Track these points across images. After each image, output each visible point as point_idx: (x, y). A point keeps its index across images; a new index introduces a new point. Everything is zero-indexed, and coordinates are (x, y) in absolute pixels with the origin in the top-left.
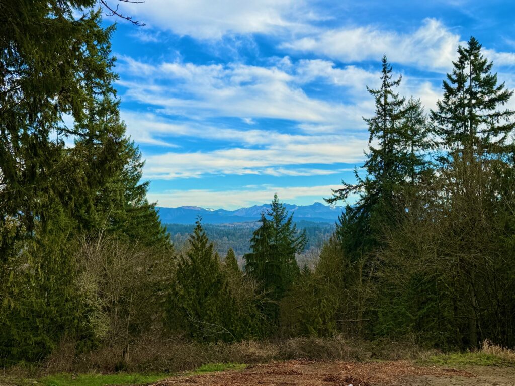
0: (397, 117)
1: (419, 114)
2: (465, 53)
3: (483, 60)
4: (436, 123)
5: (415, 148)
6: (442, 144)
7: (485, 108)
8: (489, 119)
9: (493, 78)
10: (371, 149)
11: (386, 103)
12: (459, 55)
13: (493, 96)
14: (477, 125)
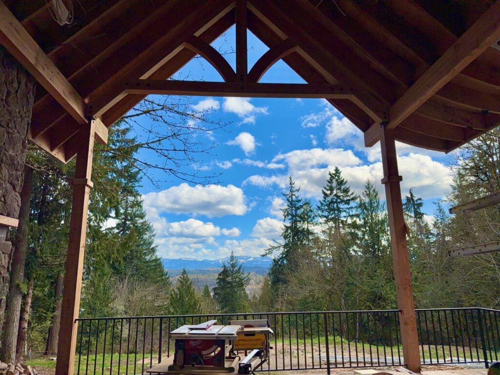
0: (298, 208)
1: (311, 207)
2: (333, 175)
3: (342, 179)
4: (320, 212)
5: (309, 225)
6: (324, 223)
7: (345, 204)
8: (347, 210)
9: (347, 189)
10: (285, 226)
11: (292, 201)
12: (330, 176)
13: (348, 198)
14: (341, 213)
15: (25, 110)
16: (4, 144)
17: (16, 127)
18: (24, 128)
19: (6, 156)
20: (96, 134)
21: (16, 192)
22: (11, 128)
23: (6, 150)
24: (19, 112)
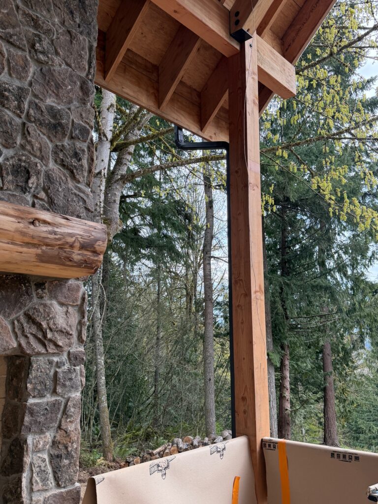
15: (78, 20)
16: (30, 84)
17: (57, 53)
18: (81, 56)
19: (38, 108)
20: (260, 70)
21: (79, 182)
22: (43, 53)
23: (36, 96)
24: (63, 23)
